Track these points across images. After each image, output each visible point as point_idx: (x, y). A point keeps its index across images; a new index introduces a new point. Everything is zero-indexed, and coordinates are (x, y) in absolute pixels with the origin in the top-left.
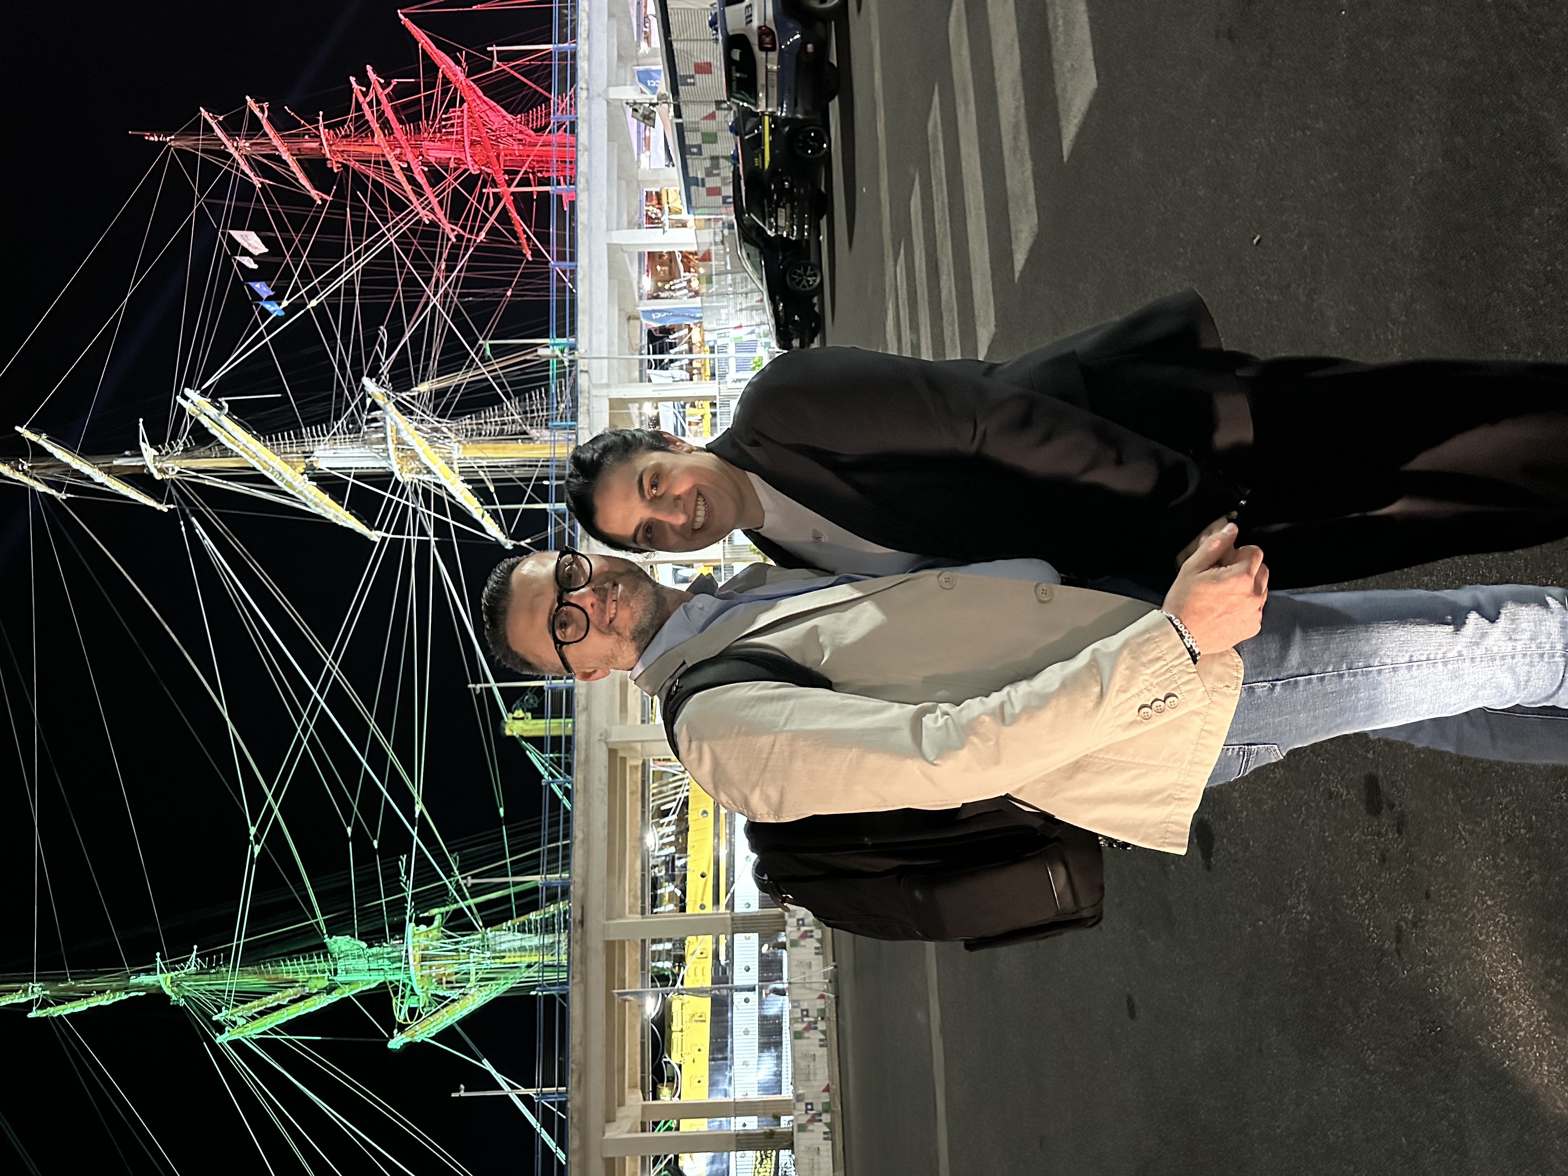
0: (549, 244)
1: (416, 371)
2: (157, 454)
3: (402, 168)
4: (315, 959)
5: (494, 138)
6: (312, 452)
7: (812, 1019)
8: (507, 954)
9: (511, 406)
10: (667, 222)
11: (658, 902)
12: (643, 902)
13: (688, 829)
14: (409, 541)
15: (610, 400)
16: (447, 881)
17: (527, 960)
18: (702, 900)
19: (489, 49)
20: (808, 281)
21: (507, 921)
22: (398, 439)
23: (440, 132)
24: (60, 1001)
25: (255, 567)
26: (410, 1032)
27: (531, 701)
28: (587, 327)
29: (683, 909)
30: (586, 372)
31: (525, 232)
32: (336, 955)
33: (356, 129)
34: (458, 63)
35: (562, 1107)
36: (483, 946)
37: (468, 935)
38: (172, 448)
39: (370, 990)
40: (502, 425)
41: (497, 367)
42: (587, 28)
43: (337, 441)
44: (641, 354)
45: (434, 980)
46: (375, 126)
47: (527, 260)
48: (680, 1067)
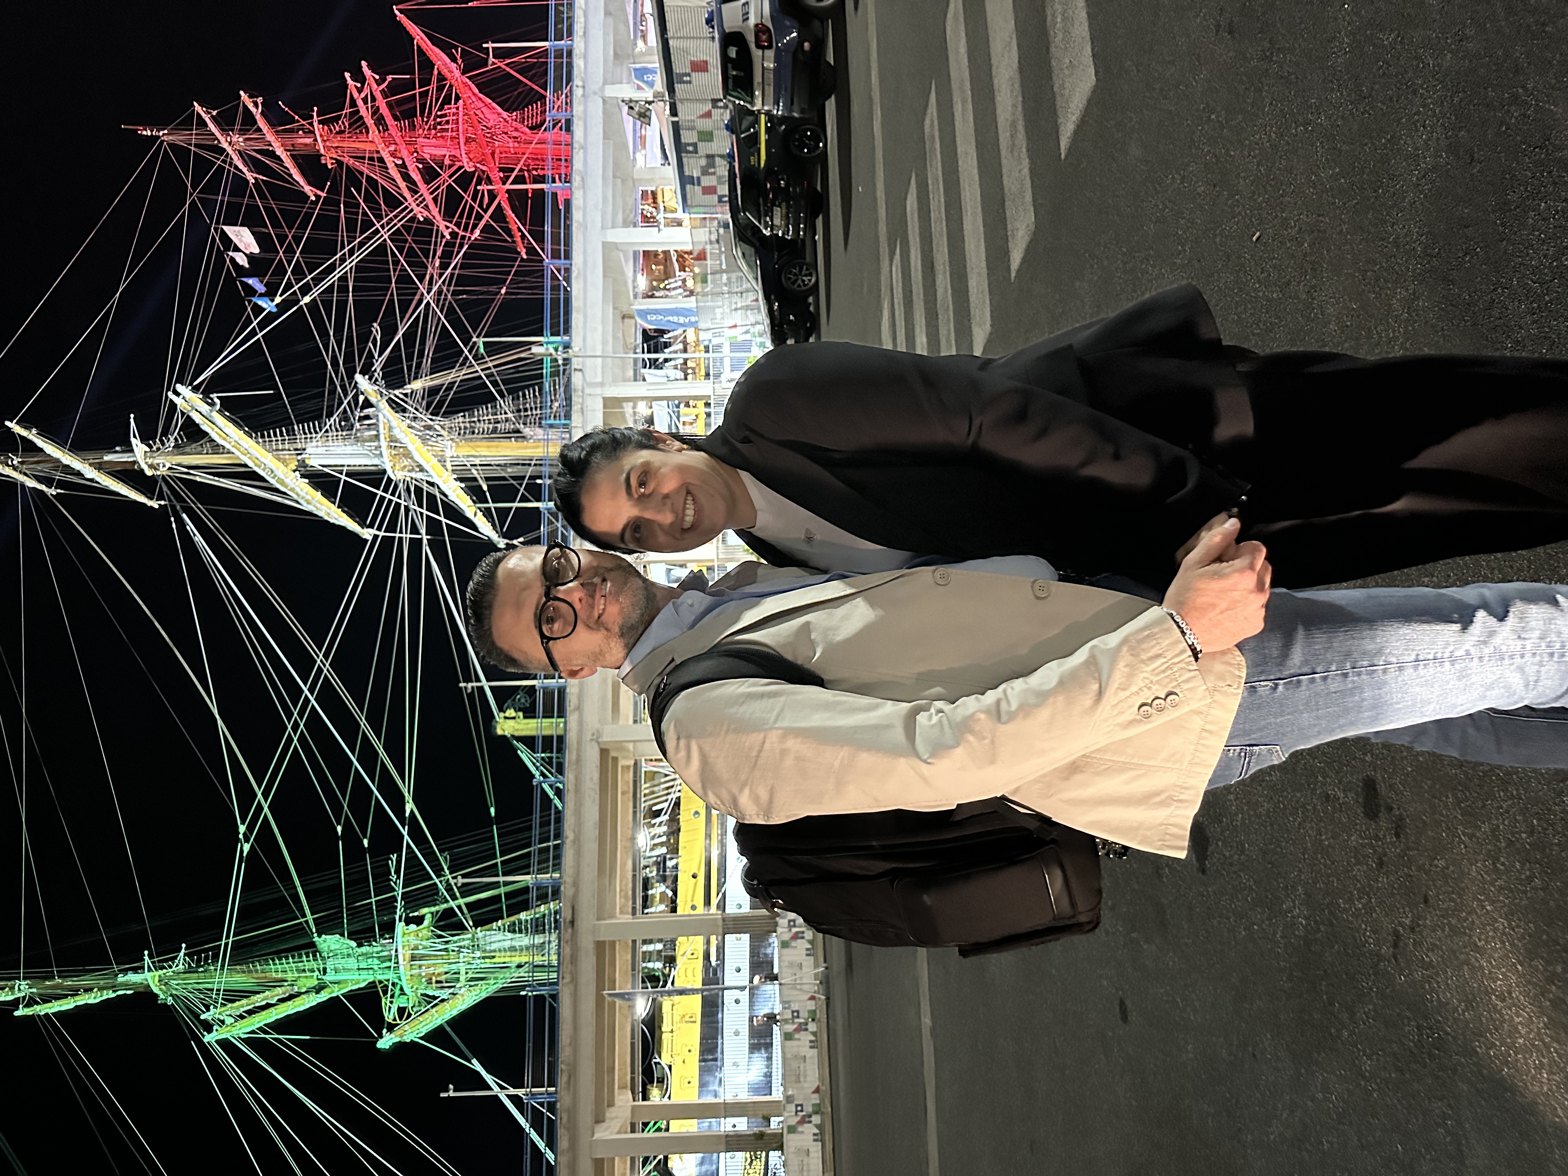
0: (543, 242)
1: (409, 368)
2: (148, 449)
3: (396, 165)
4: (304, 958)
5: (489, 135)
6: (304, 449)
7: (802, 1021)
8: (497, 954)
9: (505, 405)
10: (662, 221)
11: (648, 903)
12: (634, 902)
13: (679, 830)
14: (401, 539)
15: (605, 399)
16: (437, 881)
17: (517, 960)
18: (692, 901)
19: (485, 45)
20: (803, 281)
21: (497, 921)
22: (391, 436)
23: (435, 129)
24: (46, 999)
25: (247, 565)
26: (399, 1032)
27: (523, 700)
28: (581, 325)
29: (674, 910)
30: (580, 370)
31: (520, 230)
32: (325, 954)
33: (350, 125)
34: (454, 60)
35: (552, 1107)
36: (473, 946)
37: (458, 935)
38: (163, 444)
39: (359, 989)
40: (495, 423)
41: (490, 365)
42: (583, 25)
43: (330, 438)
44: (636, 353)
45: (424, 980)
46: (370, 122)
47: (522, 258)
48: (670, 1067)
